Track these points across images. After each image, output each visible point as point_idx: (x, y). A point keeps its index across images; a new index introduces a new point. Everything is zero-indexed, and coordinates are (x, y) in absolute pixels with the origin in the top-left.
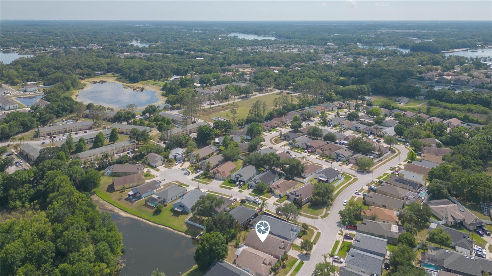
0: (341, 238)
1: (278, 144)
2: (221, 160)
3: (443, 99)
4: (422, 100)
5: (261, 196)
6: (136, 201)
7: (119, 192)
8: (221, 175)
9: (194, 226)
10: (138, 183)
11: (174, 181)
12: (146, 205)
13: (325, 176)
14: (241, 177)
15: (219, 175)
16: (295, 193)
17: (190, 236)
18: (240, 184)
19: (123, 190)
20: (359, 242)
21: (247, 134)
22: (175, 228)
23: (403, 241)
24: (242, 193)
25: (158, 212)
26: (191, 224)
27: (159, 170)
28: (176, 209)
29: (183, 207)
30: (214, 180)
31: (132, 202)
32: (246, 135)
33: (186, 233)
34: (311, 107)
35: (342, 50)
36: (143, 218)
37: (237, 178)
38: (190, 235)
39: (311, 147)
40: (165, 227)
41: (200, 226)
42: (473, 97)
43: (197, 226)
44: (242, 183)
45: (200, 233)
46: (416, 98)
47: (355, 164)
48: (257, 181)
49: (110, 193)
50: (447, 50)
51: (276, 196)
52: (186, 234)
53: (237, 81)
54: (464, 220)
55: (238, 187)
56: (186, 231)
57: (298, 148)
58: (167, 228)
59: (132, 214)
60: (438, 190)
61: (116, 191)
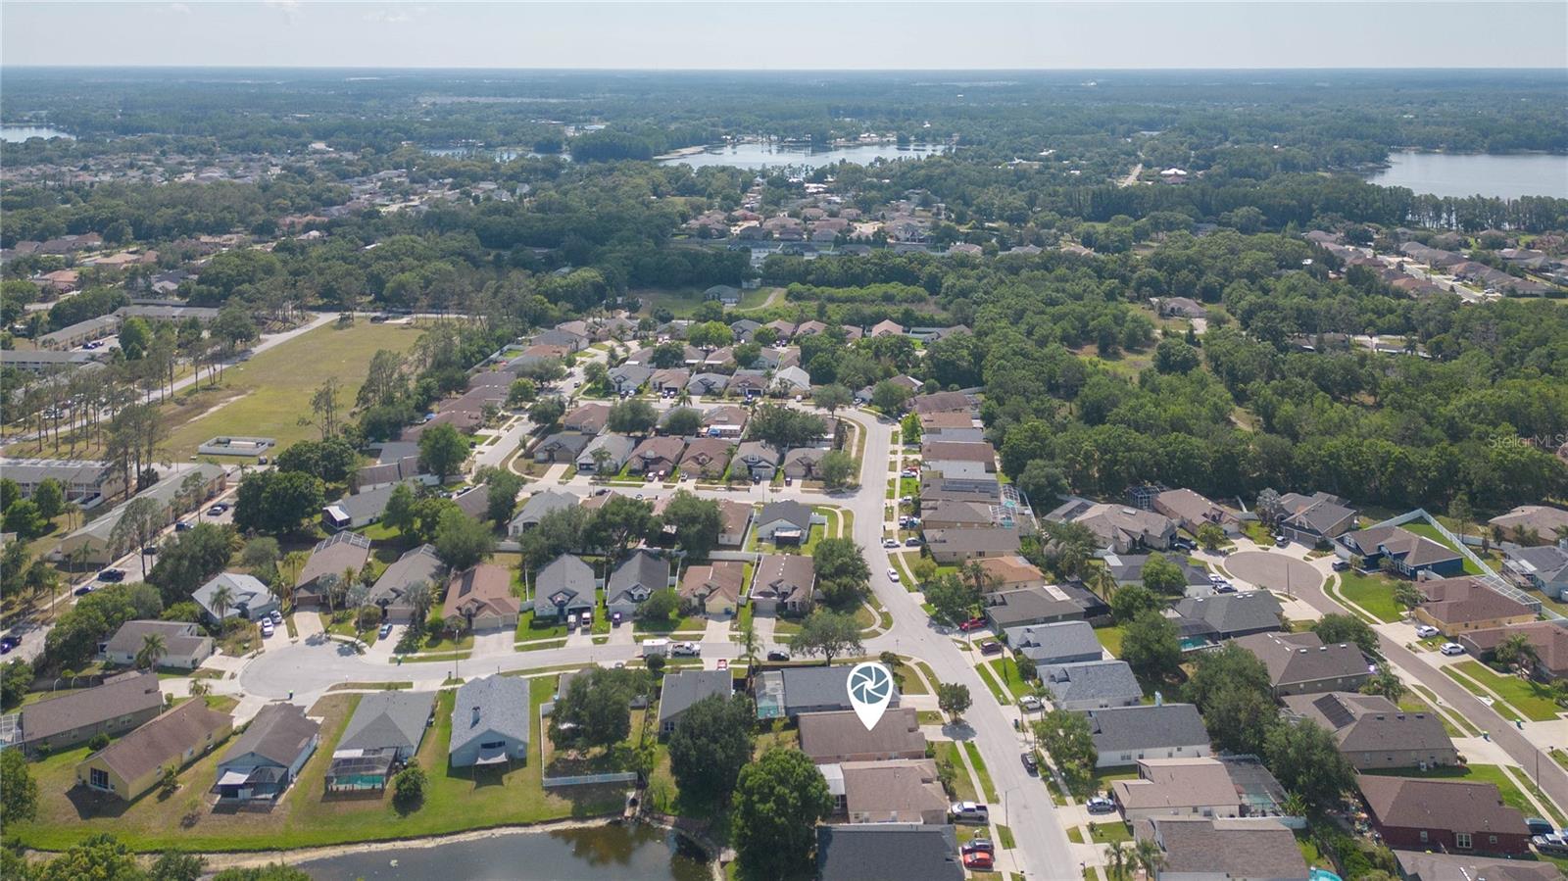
0: (978, 656)
1: (542, 476)
2: (434, 570)
3: (810, 278)
4: (758, 288)
5: (676, 633)
6: (275, 798)
7: (152, 797)
8: (494, 611)
9: (588, 786)
10: (209, 737)
11: (333, 688)
12: (331, 796)
13: (790, 524)
14: (571, 598)
15: (487, 614)
16: (776, 589)
17: (601, 822)
18: (580, 619)
19: (165, 788)
20: (1038, 645)
21: (423, 470)
22: (526, 821)
23: (1137, 604)
24: (608, 644)
25: (409, 799)
26: (571, 786)
27: (223, 672)
28: (480, 761)
29: (501, 744)
30: (478, 639)
31: (266, 808)
32: (420, 473)
33: (578, 815)
34: (505, 348)
35: (387, 165)
36: (367, 842)
37: (561, 605)
38: (601, 817)
39: (658, 460)
40: (487, 834)
41: (611, 777)
42: (876, 264)
43: (596, 780)
44: (586, 615)
45: (625, 798)
46: (745, 285)
47: (805, 477)
48: (636, 594)
49: (112, 819)
50: (666, 153)
51: (719, 617)
52: (584, 819)
53: (132, 301)
54: (1146, 531)
55: (578, 630)
56: (573, 813)
57: (616, 472)
58: (498, 832)
59: (305, 847)
60: (1050, 484)
61: (137, 799)
